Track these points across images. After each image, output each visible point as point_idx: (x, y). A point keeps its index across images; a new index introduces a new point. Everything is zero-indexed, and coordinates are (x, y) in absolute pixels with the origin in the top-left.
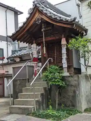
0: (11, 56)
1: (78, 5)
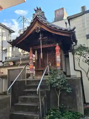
0: (6, 61)
1: (66, 23)
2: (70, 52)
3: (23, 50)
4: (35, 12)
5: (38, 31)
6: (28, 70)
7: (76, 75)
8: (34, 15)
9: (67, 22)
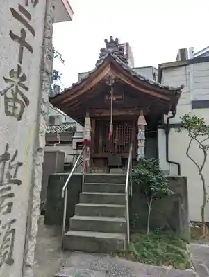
2: (161, 128)
4: (106, 45)
5: (109, 83)
7: (169, 172)
8: (102, 50)
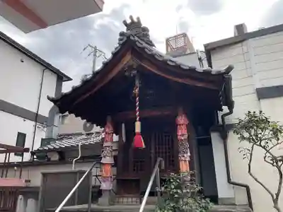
0: (42, 149)
1: (200, 59)
2: (214, 131)
3: (88, 121)
4: (126, 28)
6: (96, 176)
7: (234, 199)
9: (204, 56)
